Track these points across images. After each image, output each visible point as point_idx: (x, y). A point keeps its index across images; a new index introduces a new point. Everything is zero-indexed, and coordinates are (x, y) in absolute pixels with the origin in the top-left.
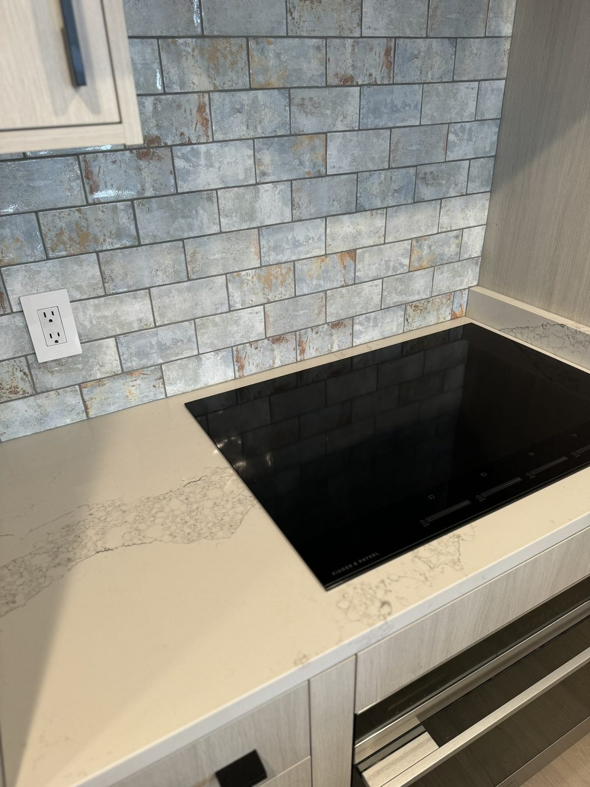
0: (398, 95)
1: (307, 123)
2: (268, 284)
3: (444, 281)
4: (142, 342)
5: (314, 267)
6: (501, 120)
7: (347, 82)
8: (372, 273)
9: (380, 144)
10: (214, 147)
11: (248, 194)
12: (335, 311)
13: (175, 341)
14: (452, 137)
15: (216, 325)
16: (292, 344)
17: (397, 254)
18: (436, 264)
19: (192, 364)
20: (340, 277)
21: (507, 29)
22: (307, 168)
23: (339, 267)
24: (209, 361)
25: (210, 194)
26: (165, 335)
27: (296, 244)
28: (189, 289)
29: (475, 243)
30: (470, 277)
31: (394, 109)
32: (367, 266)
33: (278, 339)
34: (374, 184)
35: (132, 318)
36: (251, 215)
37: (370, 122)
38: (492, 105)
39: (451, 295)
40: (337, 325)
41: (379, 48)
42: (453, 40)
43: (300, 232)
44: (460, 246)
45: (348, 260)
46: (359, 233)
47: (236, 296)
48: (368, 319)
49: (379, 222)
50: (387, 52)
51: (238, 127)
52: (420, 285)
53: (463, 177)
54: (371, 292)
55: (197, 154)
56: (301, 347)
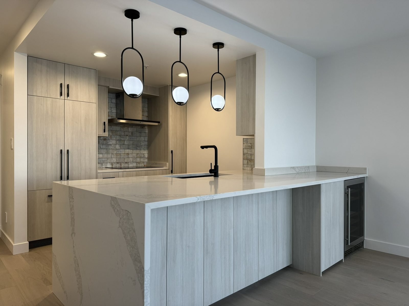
0: (133, 137)
1: (123, 139)
2: (117, 155)
3: (142, 160)
4: (101, 160)
5: (123, 154)
6: (148, 141)
7: (127, 135)
8: (131, 157)
9: (131, 142)
10: (112, 140)
11: (115, 145)
12: (126, 161)
13: (105, 160)
14: (141, 142)
15: (110, 159)
16: (120, 164)
17: (135, 155)
18: (140, 157)
19: (106, 164)
20: (126, 156)
21: (147, 132)
22: (122, 143)
23: (126, 155)
24: (108, 164)
25: (111, 145)
26: (104, 159)
27: (121, 151)
28: (107, 154)
29: (146, 156)
30: (146, 160)
31: (133, 139)
32: (130, 156)
33: (118, 163)
34: (131, 146)
35: (100, 156)
36: (115, 147)
37: (130, 140)
38: (146, 139)
39: (143, 162)
40: (126, 163)
41: (131, 133)
42: (140, 132)
43: (121, 150)
44: (144, 156)
45: (128, 155)
46: (129, 151)
47: (113, 156)
48: (131, 163)
49: (132, 151)
50: (132, 133)
51: (114, 139)
52: (138, 160)
53: (143, 147)
54: (131, 159)
55: (110, 141)
56: (121, 165)
